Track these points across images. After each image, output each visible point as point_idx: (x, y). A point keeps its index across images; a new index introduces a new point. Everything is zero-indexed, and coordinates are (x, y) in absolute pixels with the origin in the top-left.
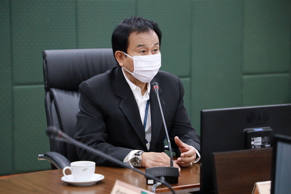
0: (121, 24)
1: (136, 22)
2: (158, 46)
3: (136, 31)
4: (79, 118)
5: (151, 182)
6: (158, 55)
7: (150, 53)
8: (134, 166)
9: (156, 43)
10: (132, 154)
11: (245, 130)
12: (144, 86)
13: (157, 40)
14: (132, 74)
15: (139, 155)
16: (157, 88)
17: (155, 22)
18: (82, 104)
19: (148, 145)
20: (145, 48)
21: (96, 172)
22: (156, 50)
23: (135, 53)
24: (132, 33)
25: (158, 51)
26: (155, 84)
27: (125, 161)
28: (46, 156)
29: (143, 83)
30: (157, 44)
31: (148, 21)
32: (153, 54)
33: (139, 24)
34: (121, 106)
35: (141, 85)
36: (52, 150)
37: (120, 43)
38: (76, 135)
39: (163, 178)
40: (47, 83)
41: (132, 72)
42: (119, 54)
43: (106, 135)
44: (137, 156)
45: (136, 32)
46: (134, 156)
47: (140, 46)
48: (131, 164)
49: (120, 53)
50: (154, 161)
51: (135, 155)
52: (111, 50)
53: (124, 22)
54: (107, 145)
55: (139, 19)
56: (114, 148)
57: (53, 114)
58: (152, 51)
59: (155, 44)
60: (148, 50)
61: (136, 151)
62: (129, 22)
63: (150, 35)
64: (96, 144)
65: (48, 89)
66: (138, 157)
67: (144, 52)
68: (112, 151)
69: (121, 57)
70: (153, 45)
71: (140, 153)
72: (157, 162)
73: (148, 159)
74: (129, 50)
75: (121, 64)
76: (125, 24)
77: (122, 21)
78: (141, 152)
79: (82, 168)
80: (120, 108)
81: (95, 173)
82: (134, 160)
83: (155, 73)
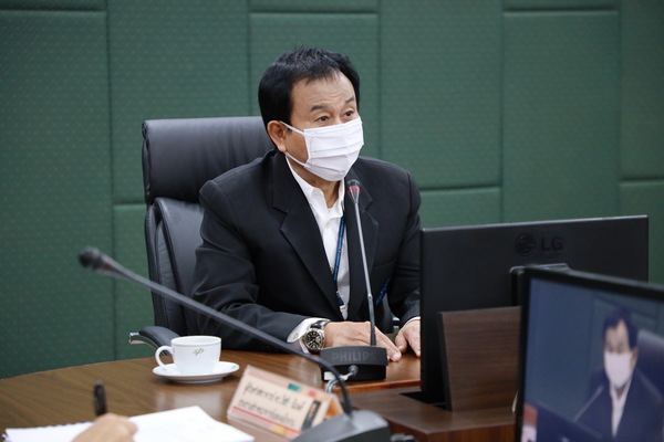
0: (274, 64)
1: (304, 58)
2: (354, 103)
3: (306, 77)
4: (199, 254)
5: (328, 376)
6: (356, 123)
7: (338, 119)
8: (309, 350)
9: (348, 98)
10: (306, 325)
11: (513, 269)
12: (331, 190)
13: (351, 92)
14: (305, 165)
15: (319, 327)
16: (356, 190)
17: (343, 56)
18: (206, 228)
19: (344, 310)
20: (327, 111)
21: (222, 358)
22: (349, 114)
23: (308, 123)
24: (296, 82)
25: (356, 114)
26: (353, 184)
27: (291, 339)
28: (143, 333)
29: (329, 182)
30: (352, 99)
31: (328, 54)
32: (345, 121)
33: (310, 62)
34: (284, 229)
35: (325, 187)
36: (158, 323)
37: (276, 104)
38: (195, 291)
39: (353, 368)
40: (148, 187)
41: (305, 162)
42: (275, 128)
43: (257, 287)
44: (315, 330)
45: (305, 80)
46: (311, 330)
47: (315, 108)
48: (303, 346)
49: (278, 126)
50: (349, 339)
51: (312, 326)
52: (259, 119)
53: (281, 60)
54: (257, 309)
55: (309, 53)
56: (270, 314)
57: (159, 249)
58: (341, 116)
59: (348, 102)
60: (332, 115)
61: (314, 320)
62: (290, 59)
63: (335, 83)
64: (235, 305)
65: (150, 200)
66: (318, 331)
67: (325, 120)
68: (266, 320)
69: (280, 132)
70: (343, 103)
71: (322, 324)
72: (354, 340)
73: (338, 335)
74: (295, 118)
75: (281, 148)
76: (284, 64)
77: (277, 59)
78: (324, 321)
79: (193, 349)
80: (282, 233)
81: (221, 360)
82: (310, 337)
83: (352, 160)
